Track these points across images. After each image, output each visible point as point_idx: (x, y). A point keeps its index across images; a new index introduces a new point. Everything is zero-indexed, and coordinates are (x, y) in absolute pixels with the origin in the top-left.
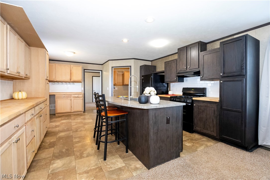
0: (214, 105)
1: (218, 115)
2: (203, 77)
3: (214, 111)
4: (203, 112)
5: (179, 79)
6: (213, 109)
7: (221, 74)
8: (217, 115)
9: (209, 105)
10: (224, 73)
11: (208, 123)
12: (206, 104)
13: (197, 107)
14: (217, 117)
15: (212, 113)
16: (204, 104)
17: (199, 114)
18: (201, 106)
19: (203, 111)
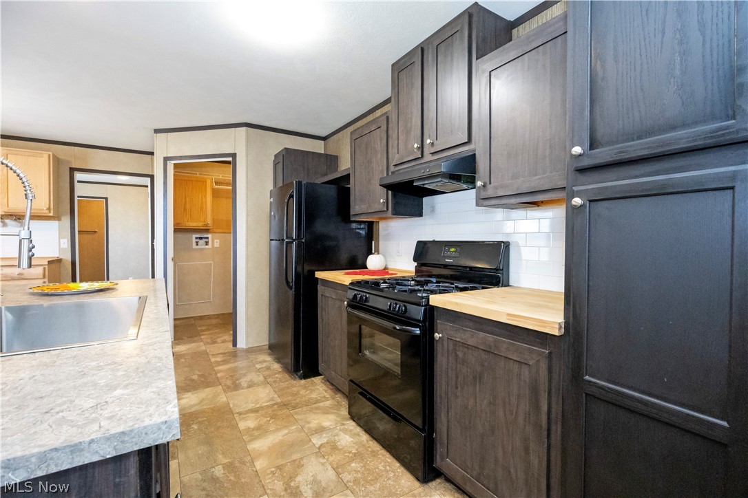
0: (531, 351)
1: (553, 415)
2: (489, 186)
3: (535, 390)
4: (475, 385)
5: (396, 204)
6: (525, 372)
7: (577, 150)
8: (549, 418)
9: (505, 345)
10: (593, 144)
11: (500, 454)
12: (491, 338)
13: (451, 348)
14: (549, 430)
15: (519, 396)
16: (482, 334)
17: (457, 388)
18: (466, 346)
19: (475, 378)
